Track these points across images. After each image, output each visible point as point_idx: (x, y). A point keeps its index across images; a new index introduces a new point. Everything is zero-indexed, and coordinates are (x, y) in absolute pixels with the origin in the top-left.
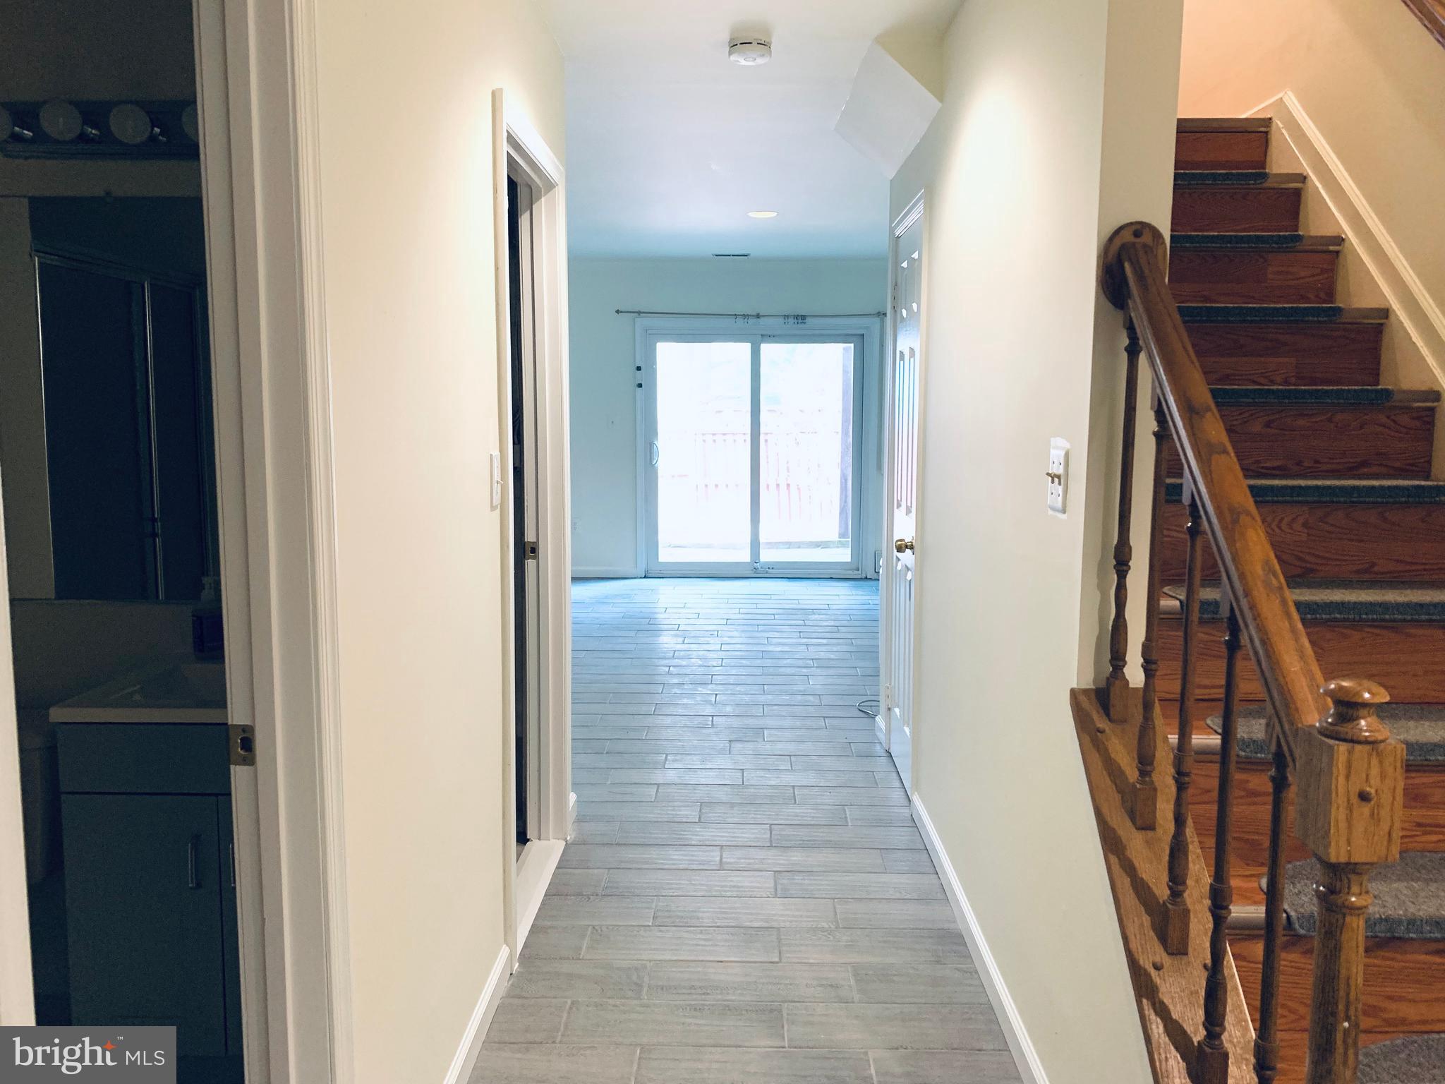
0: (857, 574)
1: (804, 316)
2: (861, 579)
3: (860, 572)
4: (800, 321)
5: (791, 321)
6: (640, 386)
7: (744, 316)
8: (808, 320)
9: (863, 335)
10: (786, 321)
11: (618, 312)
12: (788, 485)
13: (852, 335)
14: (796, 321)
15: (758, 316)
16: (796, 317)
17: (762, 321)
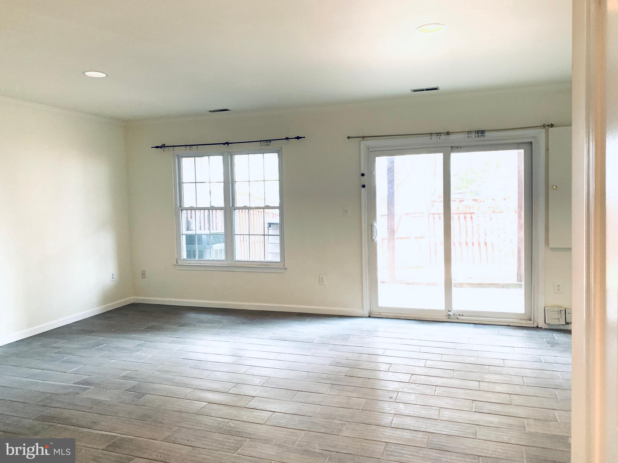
0: (530, 324)
1: (483, 131)
2: (533, 327)
3: (532, 322)
4: (480, 135)
5: (473, 135)
6: (364, 186)
7: (439, 134)
8: (486, 134)
9: (531, 143)
10: (470, 135)
11: (348, 138)
12: (486, 243)
13: (522, 143)
14: (477, 135)
15: (448, 133)
16: (478, 132)
17: (452, 137)
